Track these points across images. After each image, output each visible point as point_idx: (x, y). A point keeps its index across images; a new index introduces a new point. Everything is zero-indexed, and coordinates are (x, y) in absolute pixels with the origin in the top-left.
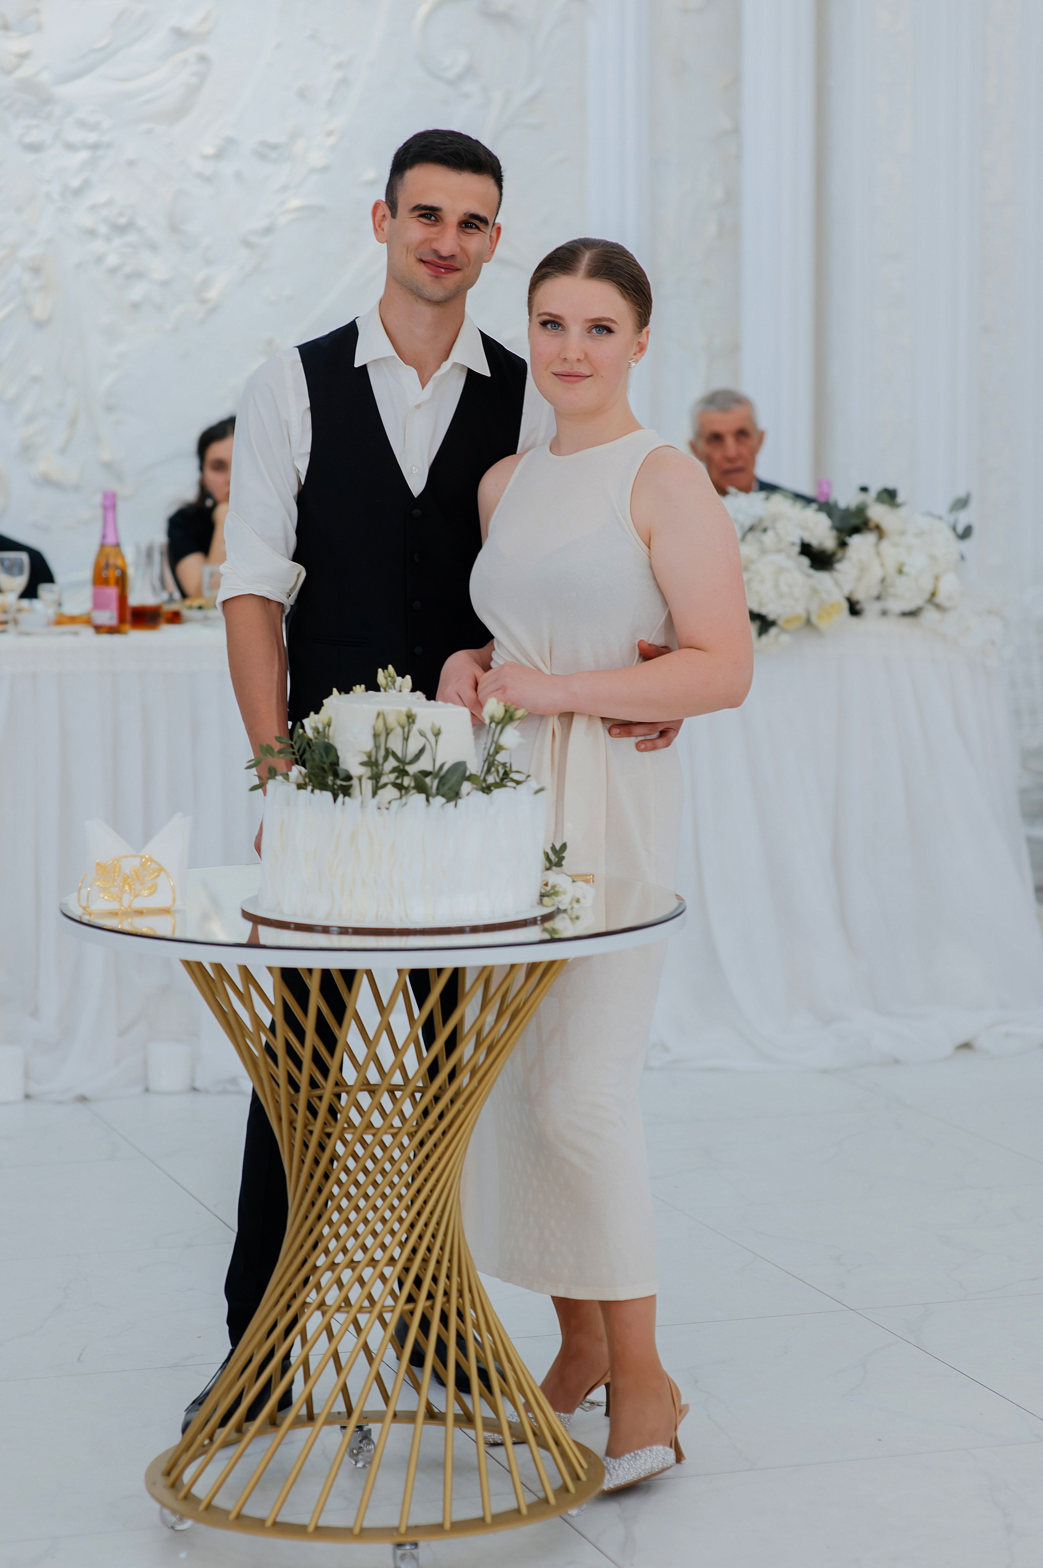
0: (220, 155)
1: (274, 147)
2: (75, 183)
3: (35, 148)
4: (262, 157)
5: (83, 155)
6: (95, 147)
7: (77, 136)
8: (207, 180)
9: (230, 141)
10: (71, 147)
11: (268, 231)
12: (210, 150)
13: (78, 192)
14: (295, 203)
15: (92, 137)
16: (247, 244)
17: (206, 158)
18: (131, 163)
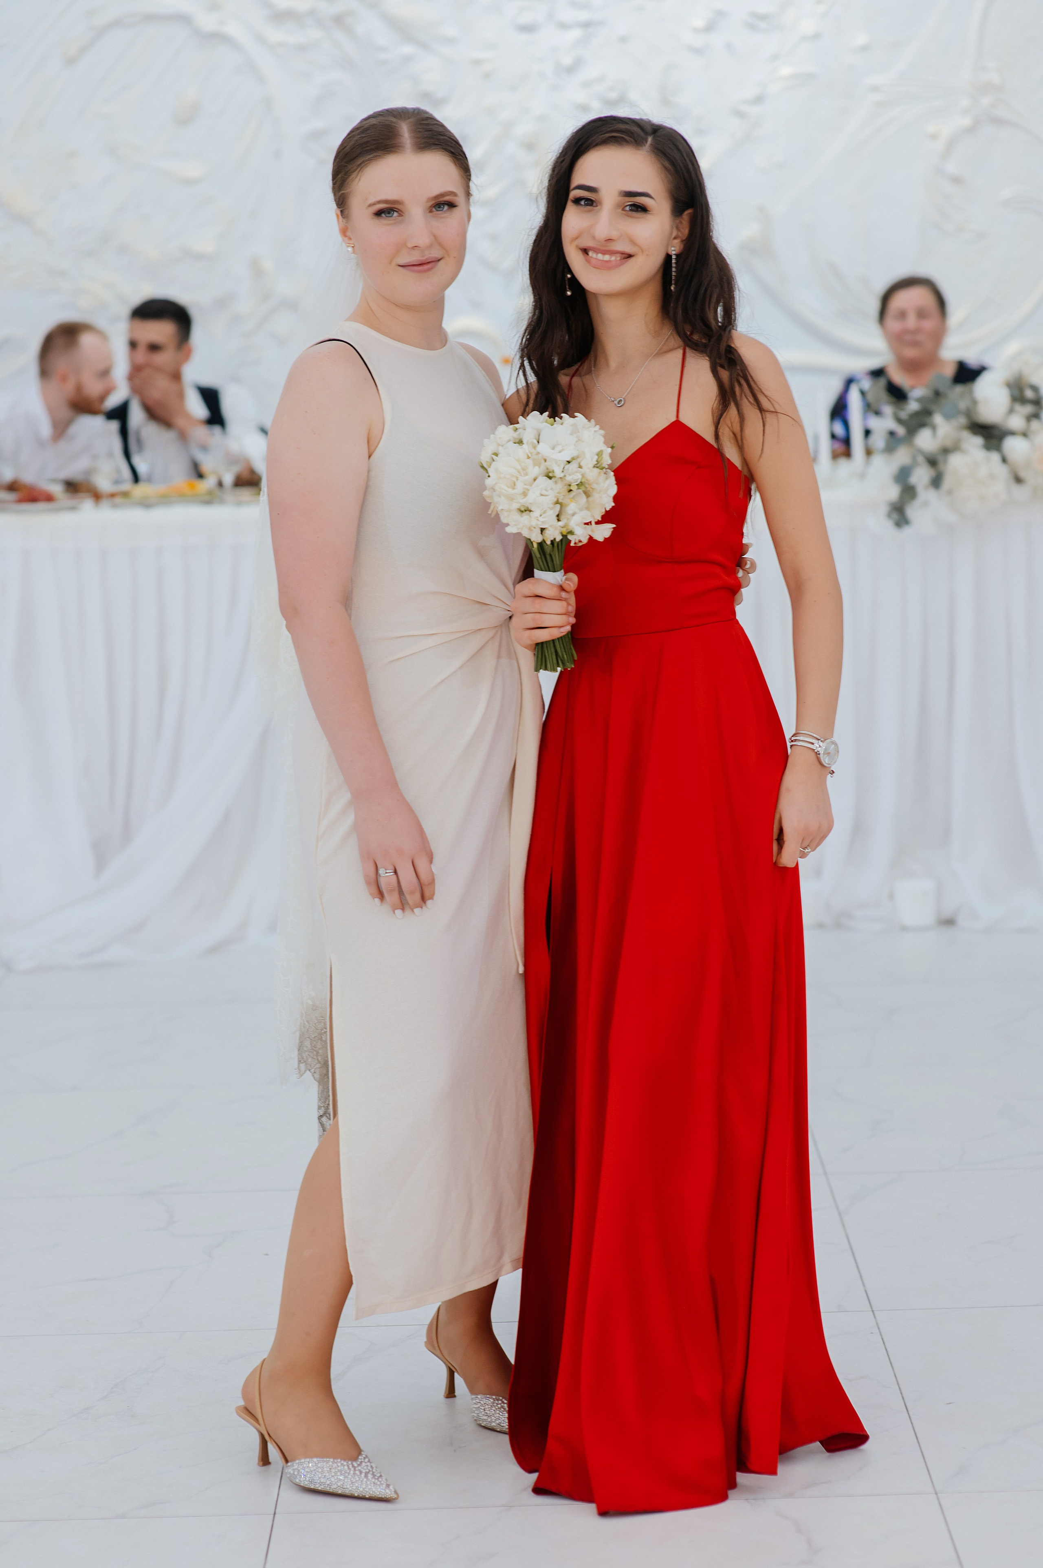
0: (710, 28)
1: (763, 17)
2: (567, 60)
3: (528, 29)
4: (752, 27)
5: (575, 34)
6: (587, 25)
7: (568, 15)
8: (698, 51)
9: (720, 13)
10: (564, 26)
11: (759, 100)
12: (699, 23)
13: (571, 70)
14: (786, 71)
15: (583, 16)
16: (740, 114)
17: (696, 30)
18: (623, 39)
